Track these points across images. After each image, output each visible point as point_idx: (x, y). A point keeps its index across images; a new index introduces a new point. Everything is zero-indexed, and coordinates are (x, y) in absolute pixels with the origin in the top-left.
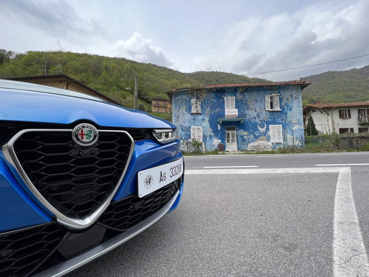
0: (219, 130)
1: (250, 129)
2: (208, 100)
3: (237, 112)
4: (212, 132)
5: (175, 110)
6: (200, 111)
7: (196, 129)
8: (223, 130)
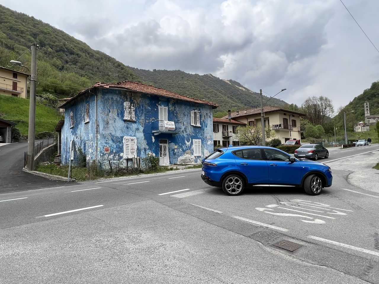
0: (153, 142)
1: (179, 143)
2: (142, 107)
3: (174, 125)
4: (147, 144)
5: (103, 113)
6: (134, 118)
7: (130, 140)
8: (157, 143)
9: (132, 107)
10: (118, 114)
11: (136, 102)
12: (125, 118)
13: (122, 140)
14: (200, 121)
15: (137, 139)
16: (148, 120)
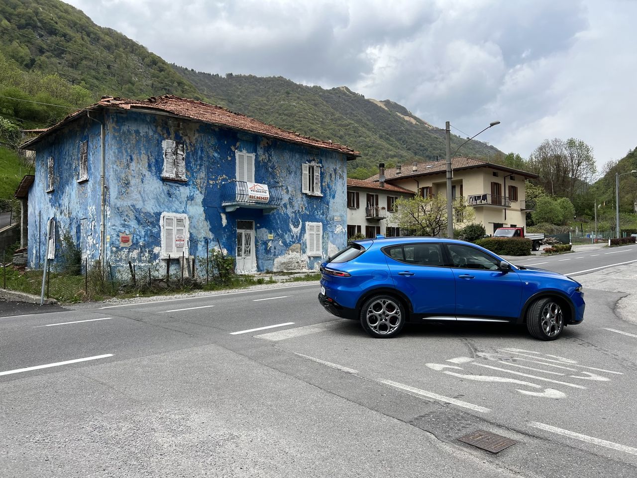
0: (224, 226)
1: (278, 229)
2: (202, 151)
3: (268, 192)
4: (210, 230)
5: (118, 163)
6: (184, 175)
7: (175, 222)
8: (231, 228)
9: (179, 152)
10: (150, 166)
11: (188, 141)
12: (165, 174)
13: (158, 220)
14: (322, 186)
15: (189, 218)
16: (212, 180)
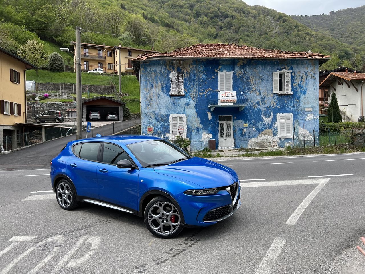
0: (210, 120)
1: (252, 120)
2: (194, 76)
3: (236, 96)
4: (200, 123)
5: (145, 89)
6: (183, 92)
7: (178, 119)
8: (215, 121)
9: (179, 79)
10: (163, 89)
11: (185, 71)
12: (171, 93)
13: (168, 119)
14: (292, 86)
15: (187, 116)
16: (201, 92)
